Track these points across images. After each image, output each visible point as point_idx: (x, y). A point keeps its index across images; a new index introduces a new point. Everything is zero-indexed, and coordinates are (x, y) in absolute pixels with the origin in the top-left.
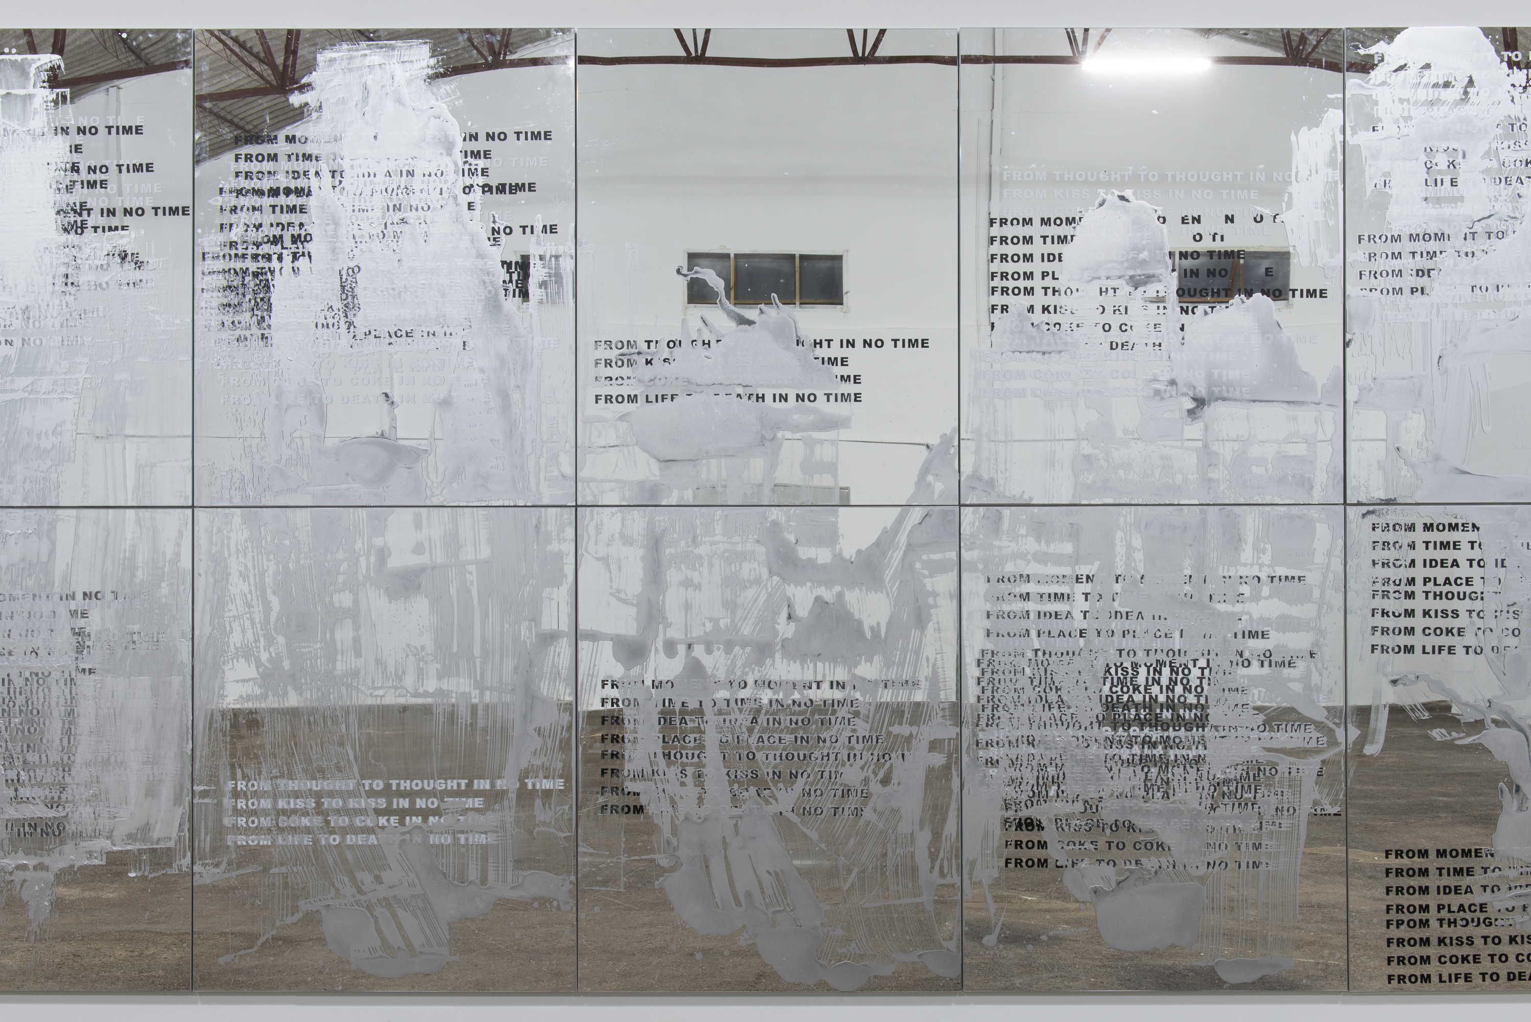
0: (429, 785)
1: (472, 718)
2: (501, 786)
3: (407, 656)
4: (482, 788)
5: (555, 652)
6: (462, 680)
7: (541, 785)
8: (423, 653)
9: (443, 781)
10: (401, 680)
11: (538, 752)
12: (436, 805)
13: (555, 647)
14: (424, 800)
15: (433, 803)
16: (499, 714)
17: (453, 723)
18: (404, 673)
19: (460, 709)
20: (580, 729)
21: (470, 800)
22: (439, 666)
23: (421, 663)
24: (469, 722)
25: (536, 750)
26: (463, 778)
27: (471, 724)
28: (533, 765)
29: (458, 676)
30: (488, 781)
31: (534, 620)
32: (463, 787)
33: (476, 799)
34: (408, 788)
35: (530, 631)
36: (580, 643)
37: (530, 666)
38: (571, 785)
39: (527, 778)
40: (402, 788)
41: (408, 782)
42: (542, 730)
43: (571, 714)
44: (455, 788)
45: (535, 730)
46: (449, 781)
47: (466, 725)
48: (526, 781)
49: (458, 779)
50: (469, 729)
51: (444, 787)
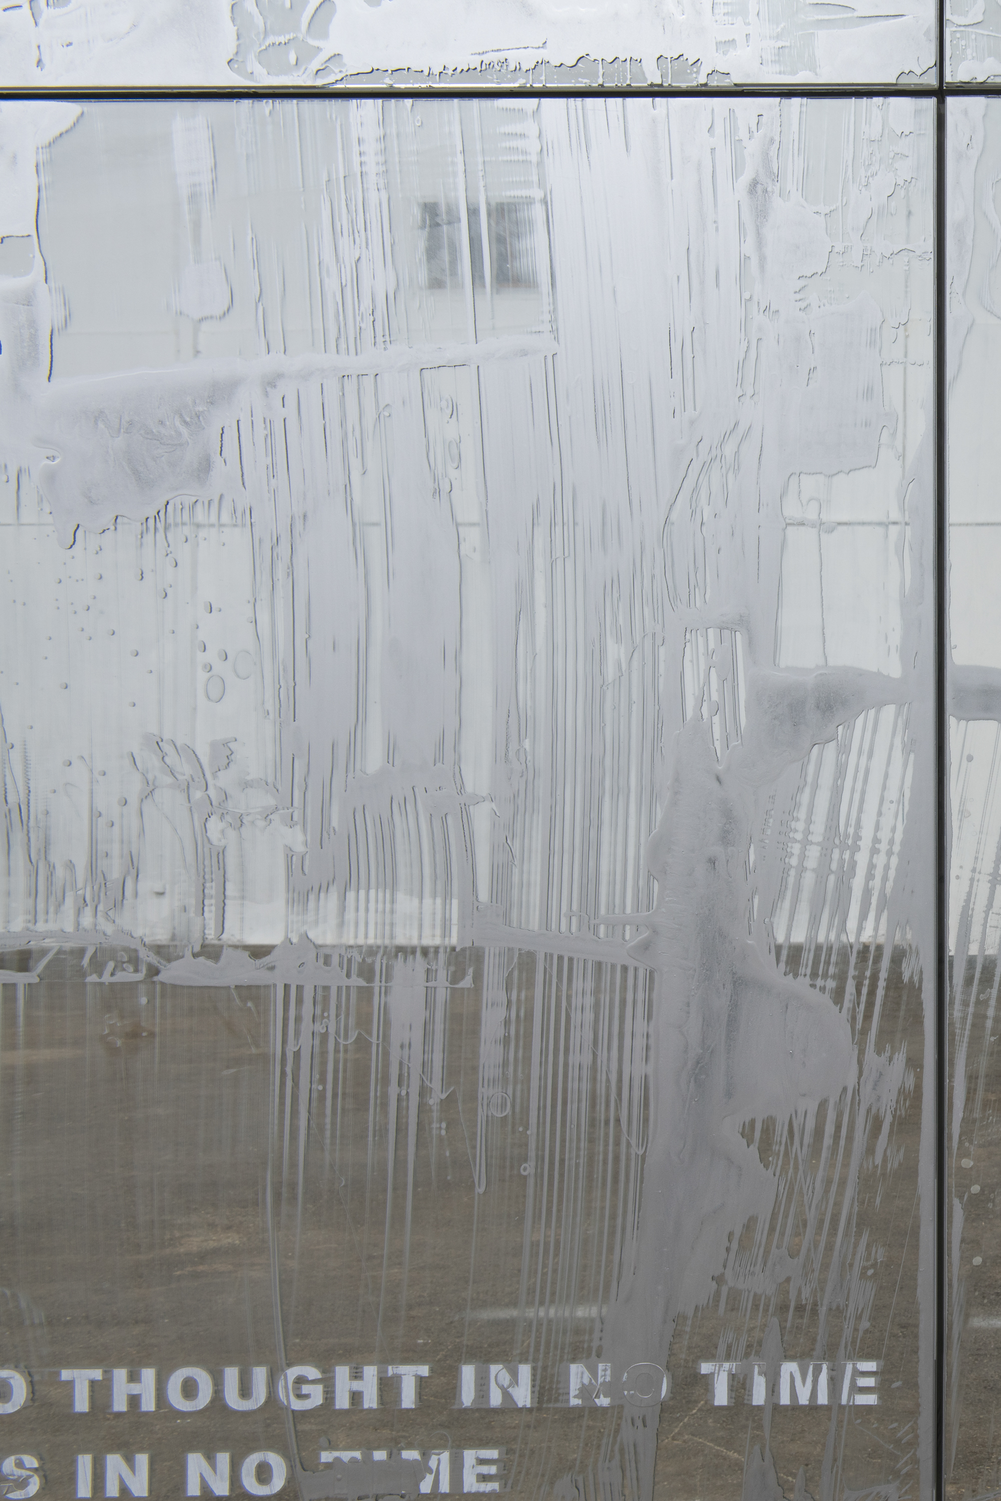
0: (245, 1391)
1: (451, 1073)
2: (585, 1392)
3: (149, 792)
4: (496, 1399)
5: (840, 772)
6: (406, 904)
7: (773, 1389)
8: (226, 779)
9: (312, 1372)
10: (118, 904)
11: (760, 1234)
12: (278, 1483)
13: (844, 750)
14: (223, 1459)
15: (263, 1473)
16: (580, 1058)
17: (362, 1105)
18: (133, 867)
19: (397, 1036)
20: (955, 1127)
21: (442, 1460)
22: (296, 838)
23: (215, 826)
24: (437, 1096)
25: (750, 1226)
26: (410, 1356)
27: (448, 1103)
28: (735, 1297)
29: (390, 883)
30: (525, 1371)
31: (743, 623)
32: (408, 1399)
33: (470, 1456)
34: (149, 1404)
35: (729, 678)
36: (953, 725)
37: (725, 838)
38: (912, 1385)
39: (710, 1357)
40: (120, 1405)
41: (149, 1375)
42: (781, 1132)
43: (914, 1063)
44: (371, 1401)
45: (747, 1132)
46: (342, 1373)
47: (423, 1108)
48: (705, 1368)
49: (384, 1362)
50: (438, 1128)
51: (316, 1396)
